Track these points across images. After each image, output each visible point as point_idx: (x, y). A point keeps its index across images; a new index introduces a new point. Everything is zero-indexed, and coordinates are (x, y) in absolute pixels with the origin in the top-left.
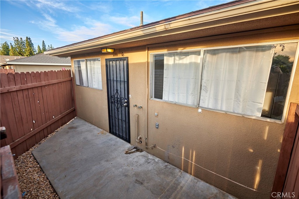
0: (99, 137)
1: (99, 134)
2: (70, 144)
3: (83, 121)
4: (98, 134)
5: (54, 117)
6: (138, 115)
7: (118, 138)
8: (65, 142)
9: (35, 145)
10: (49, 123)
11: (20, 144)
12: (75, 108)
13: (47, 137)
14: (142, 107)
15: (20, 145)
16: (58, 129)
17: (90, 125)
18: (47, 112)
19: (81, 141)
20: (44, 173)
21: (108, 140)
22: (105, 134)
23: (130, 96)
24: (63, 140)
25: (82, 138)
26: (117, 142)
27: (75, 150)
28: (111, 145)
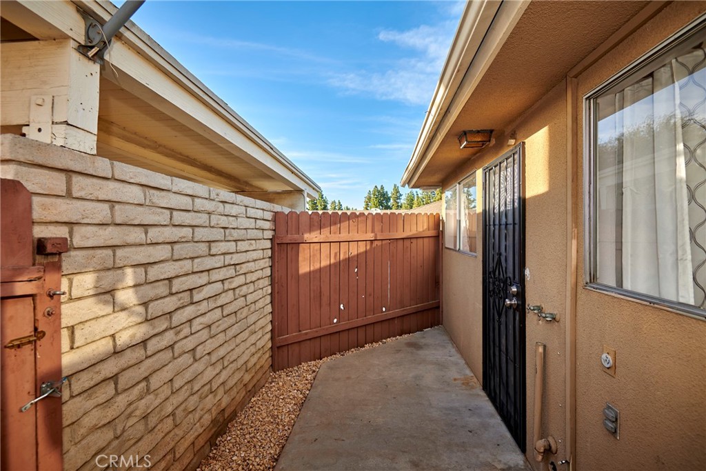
0: (449, 389)
1: (456, 382)
2: (381, 377)
3: (445, 338)
4: (455, 380)
5: (384, 309)
6: (545, 347)
7: (499, 417)
8: (377, 370)
9: (335, 354)
10: (371, 318)
11: (310, 339)
12: (439, 302)
13: (363, 346)
14: (557, 318)
15: (308, 342)
16: (388, 339)
17: (453, 351)
18: (370, 295)
19: (405, 380)
20: (300, 410)
21: (466, 407)
22: (473, 388)
23: (527, 272)
24: (377, 363)
25: (411, 375)
26: (485, 426)
27: (378, 395)
28: (463, 427)
